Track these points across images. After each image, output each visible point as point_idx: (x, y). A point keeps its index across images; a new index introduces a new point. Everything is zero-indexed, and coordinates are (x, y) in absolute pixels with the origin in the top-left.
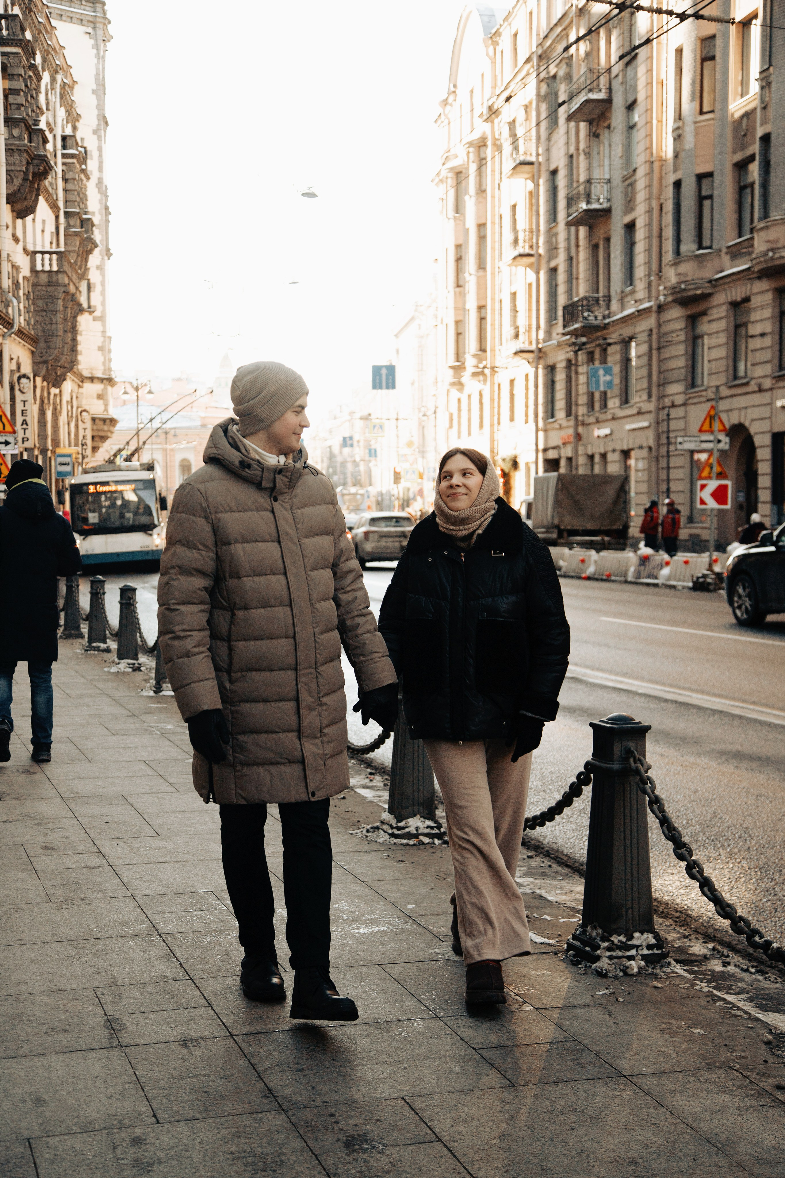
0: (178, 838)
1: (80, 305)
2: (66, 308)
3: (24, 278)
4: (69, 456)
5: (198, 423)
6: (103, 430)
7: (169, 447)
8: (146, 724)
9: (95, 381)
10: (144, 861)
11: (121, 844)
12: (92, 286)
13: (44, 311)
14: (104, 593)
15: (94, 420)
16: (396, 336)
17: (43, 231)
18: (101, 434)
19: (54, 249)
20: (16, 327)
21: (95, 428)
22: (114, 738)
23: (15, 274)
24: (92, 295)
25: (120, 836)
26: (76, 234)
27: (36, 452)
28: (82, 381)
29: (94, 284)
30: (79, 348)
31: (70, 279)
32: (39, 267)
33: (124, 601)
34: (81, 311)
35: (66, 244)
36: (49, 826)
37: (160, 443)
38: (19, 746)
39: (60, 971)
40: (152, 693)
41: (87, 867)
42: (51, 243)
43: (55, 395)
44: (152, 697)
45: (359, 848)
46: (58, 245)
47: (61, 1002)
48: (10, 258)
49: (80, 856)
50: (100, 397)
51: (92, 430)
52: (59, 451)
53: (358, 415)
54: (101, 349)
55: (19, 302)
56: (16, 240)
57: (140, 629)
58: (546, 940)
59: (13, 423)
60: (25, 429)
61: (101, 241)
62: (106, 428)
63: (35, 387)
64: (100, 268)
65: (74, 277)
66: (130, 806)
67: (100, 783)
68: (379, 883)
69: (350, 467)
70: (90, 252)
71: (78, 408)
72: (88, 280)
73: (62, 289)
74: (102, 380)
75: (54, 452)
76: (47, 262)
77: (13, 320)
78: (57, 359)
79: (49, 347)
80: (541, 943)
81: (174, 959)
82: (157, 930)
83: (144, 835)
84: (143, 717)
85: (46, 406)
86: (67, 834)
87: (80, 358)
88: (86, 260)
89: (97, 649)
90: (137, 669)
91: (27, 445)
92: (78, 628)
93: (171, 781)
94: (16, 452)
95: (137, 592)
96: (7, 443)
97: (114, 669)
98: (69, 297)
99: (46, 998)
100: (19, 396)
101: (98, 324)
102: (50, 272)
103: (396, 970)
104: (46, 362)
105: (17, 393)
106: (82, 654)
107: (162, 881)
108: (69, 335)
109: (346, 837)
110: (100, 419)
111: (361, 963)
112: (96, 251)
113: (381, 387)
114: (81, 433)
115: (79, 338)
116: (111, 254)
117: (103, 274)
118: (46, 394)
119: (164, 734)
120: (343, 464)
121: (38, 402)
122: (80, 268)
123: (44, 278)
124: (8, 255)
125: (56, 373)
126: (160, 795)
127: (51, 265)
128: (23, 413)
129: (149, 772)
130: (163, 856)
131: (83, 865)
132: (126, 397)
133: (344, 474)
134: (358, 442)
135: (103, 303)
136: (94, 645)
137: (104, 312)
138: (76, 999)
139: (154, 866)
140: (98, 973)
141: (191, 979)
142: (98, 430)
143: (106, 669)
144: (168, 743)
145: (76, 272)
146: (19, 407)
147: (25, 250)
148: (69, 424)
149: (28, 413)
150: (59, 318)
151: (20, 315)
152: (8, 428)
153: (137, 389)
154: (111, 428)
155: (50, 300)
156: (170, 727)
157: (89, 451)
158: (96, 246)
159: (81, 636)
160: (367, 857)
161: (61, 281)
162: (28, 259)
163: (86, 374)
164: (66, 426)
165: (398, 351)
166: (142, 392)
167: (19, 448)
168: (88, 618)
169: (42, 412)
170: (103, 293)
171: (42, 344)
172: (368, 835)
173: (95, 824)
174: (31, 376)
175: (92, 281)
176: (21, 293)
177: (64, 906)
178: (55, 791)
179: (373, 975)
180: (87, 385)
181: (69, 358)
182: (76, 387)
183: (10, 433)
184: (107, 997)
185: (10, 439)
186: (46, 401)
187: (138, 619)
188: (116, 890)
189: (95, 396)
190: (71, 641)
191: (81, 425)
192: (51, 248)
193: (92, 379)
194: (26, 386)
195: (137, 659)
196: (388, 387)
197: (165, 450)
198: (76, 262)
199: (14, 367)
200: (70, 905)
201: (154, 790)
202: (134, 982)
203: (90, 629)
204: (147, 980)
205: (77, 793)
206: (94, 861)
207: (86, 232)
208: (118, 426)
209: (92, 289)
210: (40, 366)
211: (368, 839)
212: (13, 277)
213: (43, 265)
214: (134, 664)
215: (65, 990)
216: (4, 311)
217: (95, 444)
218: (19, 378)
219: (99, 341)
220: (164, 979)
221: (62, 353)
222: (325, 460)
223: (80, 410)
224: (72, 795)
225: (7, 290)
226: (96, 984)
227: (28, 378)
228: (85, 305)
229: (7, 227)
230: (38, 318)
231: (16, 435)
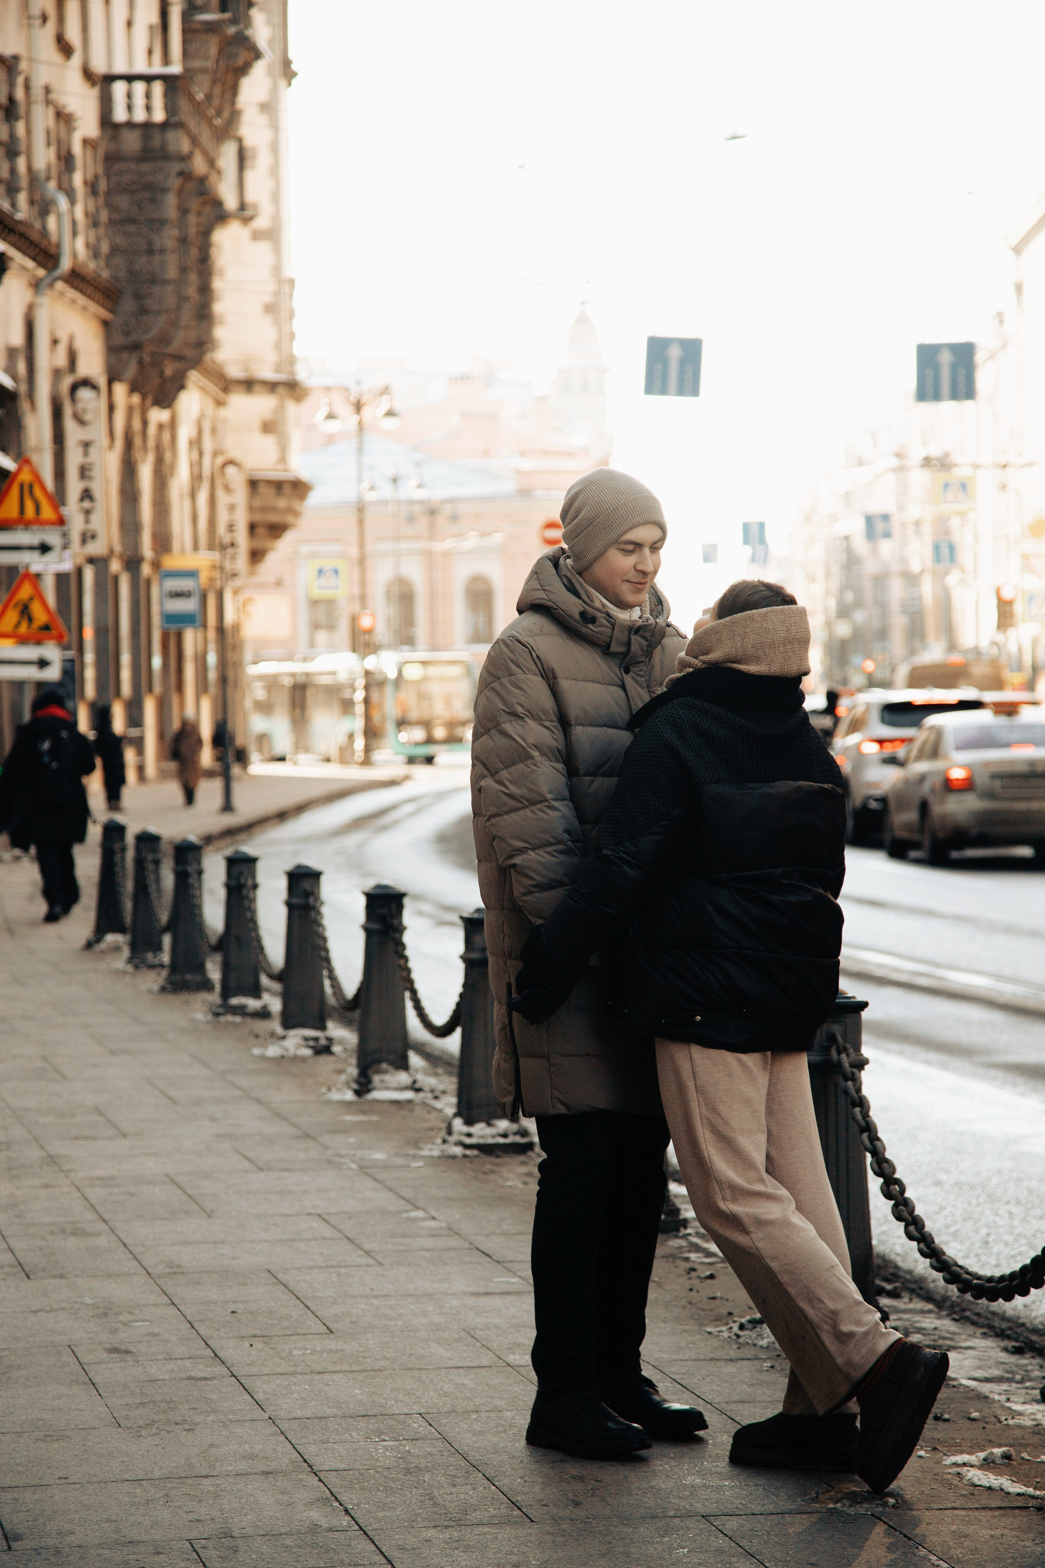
0: (369, 1336)
1: (218, 204)
2: (184, 211)
3: (86, 142)
4: (192, 574)
5: (510, 486)
6: (274, 509)
7: (438, 547)
8: (330, 1152)
9: (257, 388)
10: (299, 1369)
11: (258, 1345)
12: (248, 153)
13: (133, 221)
14: (255, 886)
15: (253, 484)
16: (1017, 250)
17: (129, 24)
18: (272, 518)
19: (157, 68)
20: (66, 264)
21: (257, 503)
22: (261, 1175)
23: (63, 134)
24: (250, 176)
25: (258, 1332)
26: (211, 28)
27: (115, 566)
28: (226, 390)
29: (253, 149)
30: (218, 308)
31: (195, 142)
32: (120, 115)
33: (296, 901)
34: (221, 217)
35: (185, 54)
36: (121, 1318)
37: (417, 537)
38: (65, 1189)
39: (132, 1518)
40: (349, 1096)
41: (190, 1378)
42: (150, 52)
43: (161, 427)
44: (349, 1103)
45: (719, 1354)
46: (166, 59)
47: (131, 1557)
48: (53, 96)
49: (179, 1362)
50: (268, 427)
51: (251, 509)
52: (171, 562)
53: (916, 455)
54: (270, 309)
55: (72, 202)
56: (65, 49)
57: (328, 960)
58: (1031, 1491)
59: (59, 498)
60: (87, 512)
61: (271, 42)
62: (282, 503)
63: (111, 408)
64: (268, 108)
65: (205, 136)
66: (281, 1287)
67: (226, 1250)
68: (740, 1406)
69: (896, 590)
70: (243, 70)
71: (215, 454)
72: (240, 140)
73: (176, 167)
74: (272, 386)
75: (156, 565)
76: (139, 100)
77: (58, 246)
78: (164, 339)
79: (143, 311)
80: (1019, 1494)
81: (336, 1504)
82: (310, 1466)
83: (302, 1331)
84: (327, 1139)
85: (138, 454)
86: (156, 1331)
87: (220, 333)
88: (234, 90)
89: (241, 1011)
90: (323, 1050)
91: (96, 548)
92: (200, 968)
93: (368, 1246)
94: (67, 566)
95: (324, 879)
96: (44, 548)
97: (273, 1051)
98: (191, 186)
99: (107, 1552)
100: (73, 433)
101: (264, 248)
102: (147, 126)
103: (731, 1524)
104: (136, 347)
105: (69, 424)
106: (208, 1023)
107: (327, 1398)
108: (193, 277)
109: (698, 1337)
110: (269, 483)
111: (672, 1513)
112: (259, 69)
113: (937, 397)
114: (223, 518)
115: (218, 284)
116: (294, 74)
117: (275, 126)
118: (137, 424)
119: (366, 1169)
120: (880, 580)
121: (119, 443)
122: (219, 113)
123: (132, 142)
124: (47, 90)
125: (162, 373)
126: (343, 1271)
127: (148, 108)
128: (84, 472)
129: (327, 1232)
130: (335, 1363)
131: (182, 1375)
132: (333, 426)
133: (883, 606)
134: (918, 524)
135: (276, 197)
136: (235, 1001)
137: (276, 219)
138: (158, 1553)
139: (317, 1377)
140: (198, 1521)
141: (361, 1529)
142: (264, 509)
143: (256, 1051)
144: (371, 1184)
145: (209, 121)
146: (74, 459)
147: (88, 75)
148: (193, 495)
149: (96, 472)
150: (168, 238)
151: (75, 234)
152: (47, 513)
153: (358, 407)
154: (296, 505)
155: (146, 195)
156: (379, 1156)
157: (242, 561)
158: (257, 55)
159: (207, 986)
160: (731, 1369)
161: (172, 148)
162: (94, 93)
163: (234, 372)
164: (187, 503)
165: (1019, 288)
166: (373, 412)
167: (74, 557)
168: (222, 945)
169: (129, 469)
170: (275, 171)
171: (128, 305)
172: (741, 1333)
173: (210, 1315)
174: (102, 382)
175: (248, 142)
176: (77, 180)
177: (144, 1433)
178: (136, 1263)
179: (689, 1529)
180: (238, 401)
181: (192, 335)
182: (210, 405)
183: (52, 523)
184: (213, 1552)
185: (53, 538)
186: (138, 441)
187: (324, 939)
188: (241, 1410)
189: (256, 424)
190: (185, 996)
191: (223, 499)
192: (150, 64)
193: (249, 385)
194: (91, 406)
195: (323, 1028)
196: (955, 396)
197: (429, 555)
198: (209, 97)
199: (61, 360)
200: (154, 1430)
201: (333, 1263)
202: (261, 1533)
203: (226, 968)
204: (283, 1530)
205: (179, 1266)
206: (201, 1370)
207: (234, 21)
208: (313, 499)
209: (248, 163)
210: (125, 355)
211: (741, 1340)
212: (59, 142)
213: (130, 108)
214: (316, 1039)
215: (138, 1543)
216: (37, 225)
217: (258, 544)
218: (74, 388)
219: (266, 290)
220: (314, 1528)
221: (174, 323)
222: (836, 571)
223: (220, 460)
224: (169, 1270)
225: (43, 176)
226: (194, 1534)
227: (94, 387)
228: (230, 202)
229: (44, 18)
230: (118, 240)
231: (65, 528)
